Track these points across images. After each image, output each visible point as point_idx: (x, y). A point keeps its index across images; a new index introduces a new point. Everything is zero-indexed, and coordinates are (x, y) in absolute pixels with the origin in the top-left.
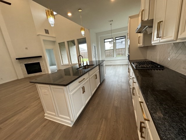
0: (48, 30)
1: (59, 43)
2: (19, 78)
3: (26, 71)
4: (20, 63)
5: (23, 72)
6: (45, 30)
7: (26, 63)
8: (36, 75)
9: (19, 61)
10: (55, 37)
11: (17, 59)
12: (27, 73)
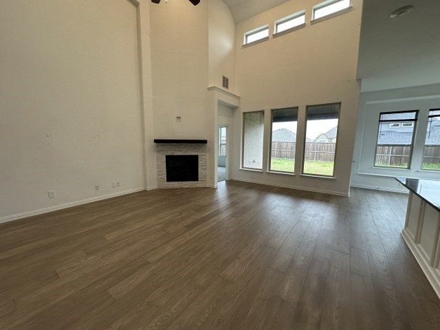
0: (227, 79)
1: (244, 113)
2: (149, 188)
3: (165, 173)
4: (158, 151)
5: (159, 175)
6: (224, 78)
7: (170, 153)
8: (184, 187)
9: (157, 147)
10: (238, 98)
11: (156, 141)
12: (166, 178)
